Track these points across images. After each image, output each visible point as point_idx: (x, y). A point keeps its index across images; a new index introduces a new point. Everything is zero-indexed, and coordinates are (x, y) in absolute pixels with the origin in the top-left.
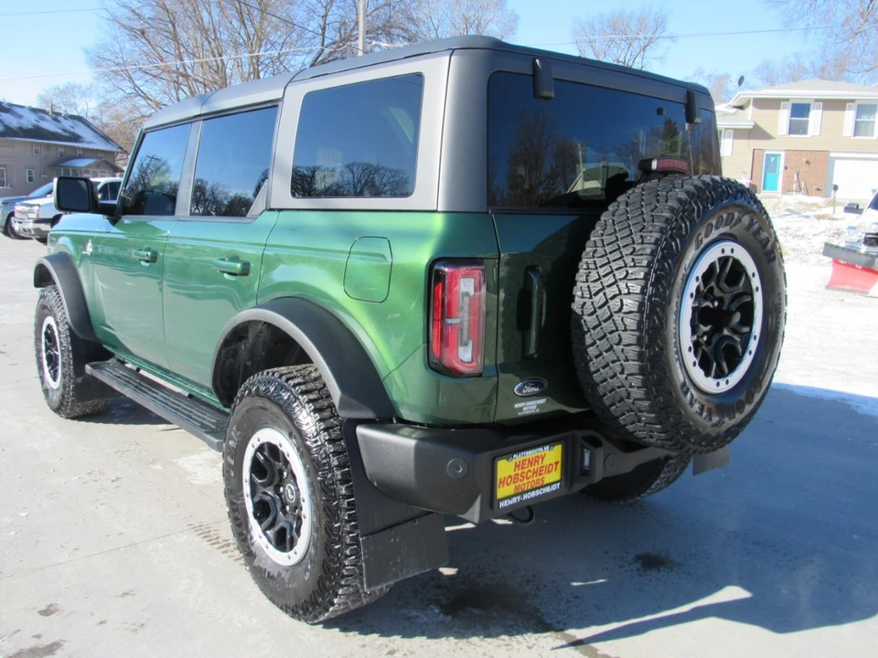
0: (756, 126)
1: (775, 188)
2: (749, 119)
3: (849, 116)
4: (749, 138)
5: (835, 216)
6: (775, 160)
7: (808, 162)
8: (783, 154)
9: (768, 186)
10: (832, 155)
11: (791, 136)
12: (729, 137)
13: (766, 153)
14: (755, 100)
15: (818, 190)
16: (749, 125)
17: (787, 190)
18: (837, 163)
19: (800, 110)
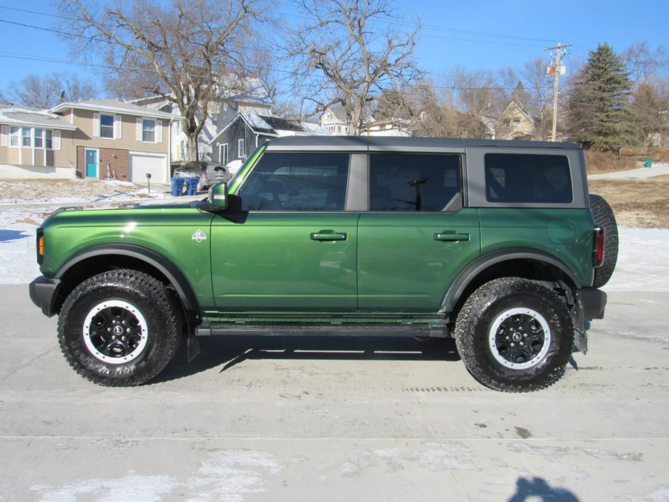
0: (78, 129)
1: (94, 175)
2: (72, 123)
3: (139, 127)
4: (73, 138)
5: (151, 195)
6: (93, 155)
7: (115, 157)
8: (98, 151)
9: (89, 174)
10: (130, 153)
11: (102, 138)
12: (58, 136)
13: (86, 149)
14: (74, 109)
15: (124, 176)
16: (73, 128)
17: (103, 177)
18: (134, 158)
19: (107, 120)
